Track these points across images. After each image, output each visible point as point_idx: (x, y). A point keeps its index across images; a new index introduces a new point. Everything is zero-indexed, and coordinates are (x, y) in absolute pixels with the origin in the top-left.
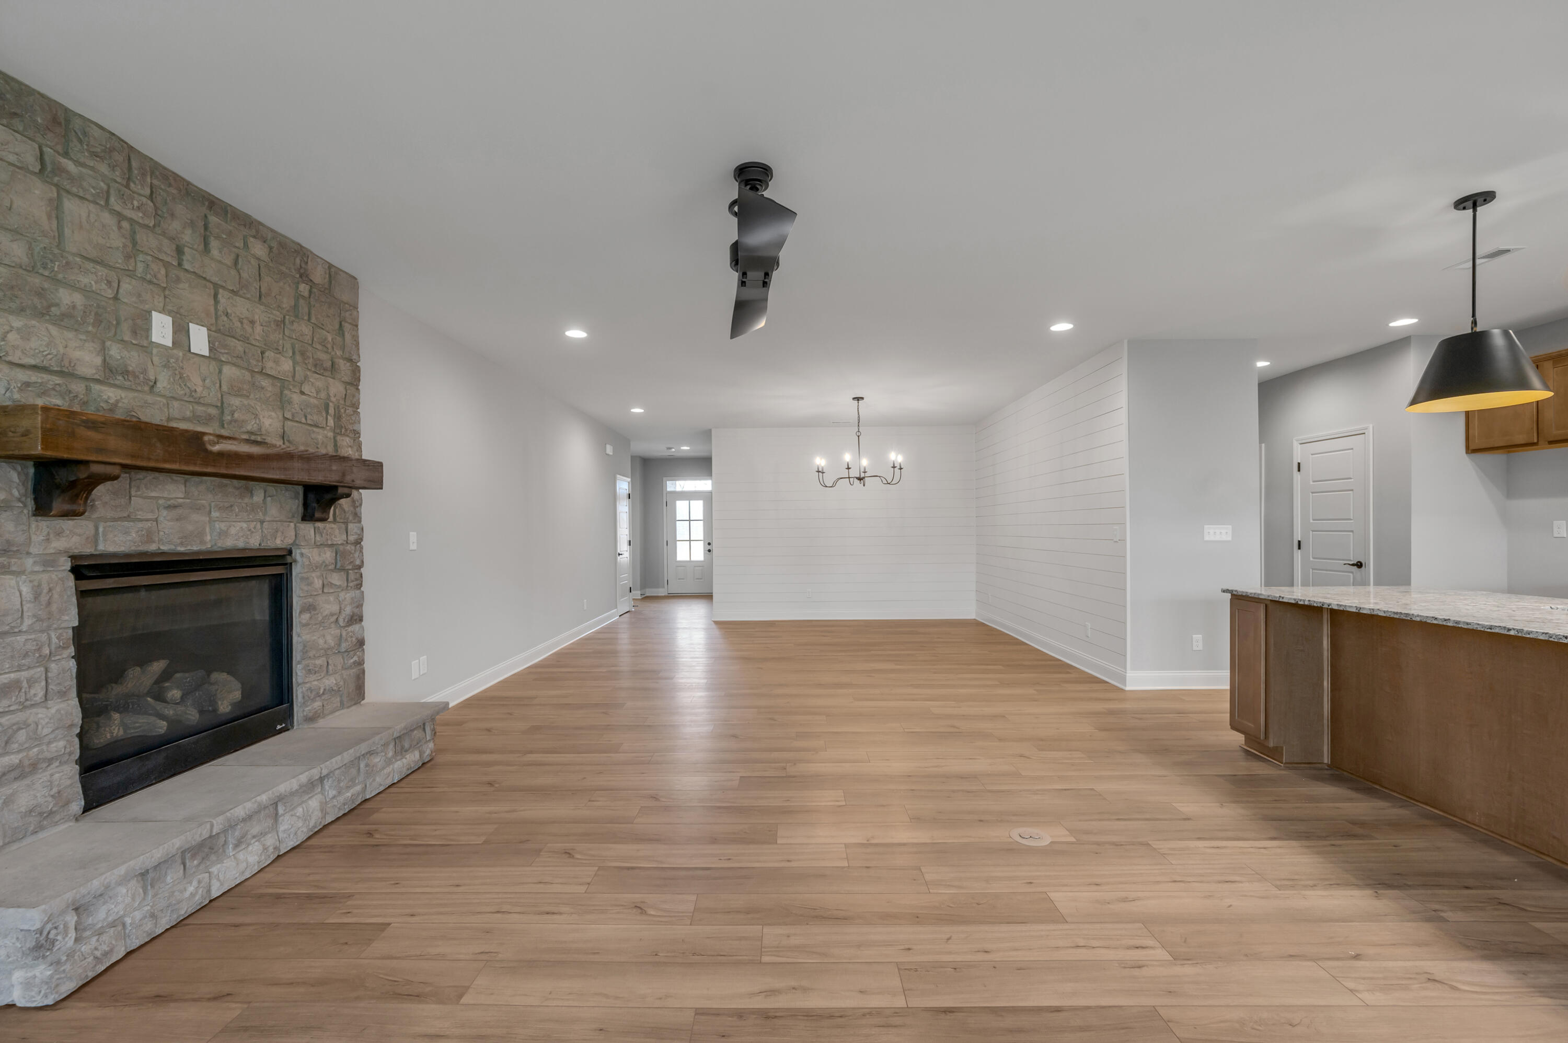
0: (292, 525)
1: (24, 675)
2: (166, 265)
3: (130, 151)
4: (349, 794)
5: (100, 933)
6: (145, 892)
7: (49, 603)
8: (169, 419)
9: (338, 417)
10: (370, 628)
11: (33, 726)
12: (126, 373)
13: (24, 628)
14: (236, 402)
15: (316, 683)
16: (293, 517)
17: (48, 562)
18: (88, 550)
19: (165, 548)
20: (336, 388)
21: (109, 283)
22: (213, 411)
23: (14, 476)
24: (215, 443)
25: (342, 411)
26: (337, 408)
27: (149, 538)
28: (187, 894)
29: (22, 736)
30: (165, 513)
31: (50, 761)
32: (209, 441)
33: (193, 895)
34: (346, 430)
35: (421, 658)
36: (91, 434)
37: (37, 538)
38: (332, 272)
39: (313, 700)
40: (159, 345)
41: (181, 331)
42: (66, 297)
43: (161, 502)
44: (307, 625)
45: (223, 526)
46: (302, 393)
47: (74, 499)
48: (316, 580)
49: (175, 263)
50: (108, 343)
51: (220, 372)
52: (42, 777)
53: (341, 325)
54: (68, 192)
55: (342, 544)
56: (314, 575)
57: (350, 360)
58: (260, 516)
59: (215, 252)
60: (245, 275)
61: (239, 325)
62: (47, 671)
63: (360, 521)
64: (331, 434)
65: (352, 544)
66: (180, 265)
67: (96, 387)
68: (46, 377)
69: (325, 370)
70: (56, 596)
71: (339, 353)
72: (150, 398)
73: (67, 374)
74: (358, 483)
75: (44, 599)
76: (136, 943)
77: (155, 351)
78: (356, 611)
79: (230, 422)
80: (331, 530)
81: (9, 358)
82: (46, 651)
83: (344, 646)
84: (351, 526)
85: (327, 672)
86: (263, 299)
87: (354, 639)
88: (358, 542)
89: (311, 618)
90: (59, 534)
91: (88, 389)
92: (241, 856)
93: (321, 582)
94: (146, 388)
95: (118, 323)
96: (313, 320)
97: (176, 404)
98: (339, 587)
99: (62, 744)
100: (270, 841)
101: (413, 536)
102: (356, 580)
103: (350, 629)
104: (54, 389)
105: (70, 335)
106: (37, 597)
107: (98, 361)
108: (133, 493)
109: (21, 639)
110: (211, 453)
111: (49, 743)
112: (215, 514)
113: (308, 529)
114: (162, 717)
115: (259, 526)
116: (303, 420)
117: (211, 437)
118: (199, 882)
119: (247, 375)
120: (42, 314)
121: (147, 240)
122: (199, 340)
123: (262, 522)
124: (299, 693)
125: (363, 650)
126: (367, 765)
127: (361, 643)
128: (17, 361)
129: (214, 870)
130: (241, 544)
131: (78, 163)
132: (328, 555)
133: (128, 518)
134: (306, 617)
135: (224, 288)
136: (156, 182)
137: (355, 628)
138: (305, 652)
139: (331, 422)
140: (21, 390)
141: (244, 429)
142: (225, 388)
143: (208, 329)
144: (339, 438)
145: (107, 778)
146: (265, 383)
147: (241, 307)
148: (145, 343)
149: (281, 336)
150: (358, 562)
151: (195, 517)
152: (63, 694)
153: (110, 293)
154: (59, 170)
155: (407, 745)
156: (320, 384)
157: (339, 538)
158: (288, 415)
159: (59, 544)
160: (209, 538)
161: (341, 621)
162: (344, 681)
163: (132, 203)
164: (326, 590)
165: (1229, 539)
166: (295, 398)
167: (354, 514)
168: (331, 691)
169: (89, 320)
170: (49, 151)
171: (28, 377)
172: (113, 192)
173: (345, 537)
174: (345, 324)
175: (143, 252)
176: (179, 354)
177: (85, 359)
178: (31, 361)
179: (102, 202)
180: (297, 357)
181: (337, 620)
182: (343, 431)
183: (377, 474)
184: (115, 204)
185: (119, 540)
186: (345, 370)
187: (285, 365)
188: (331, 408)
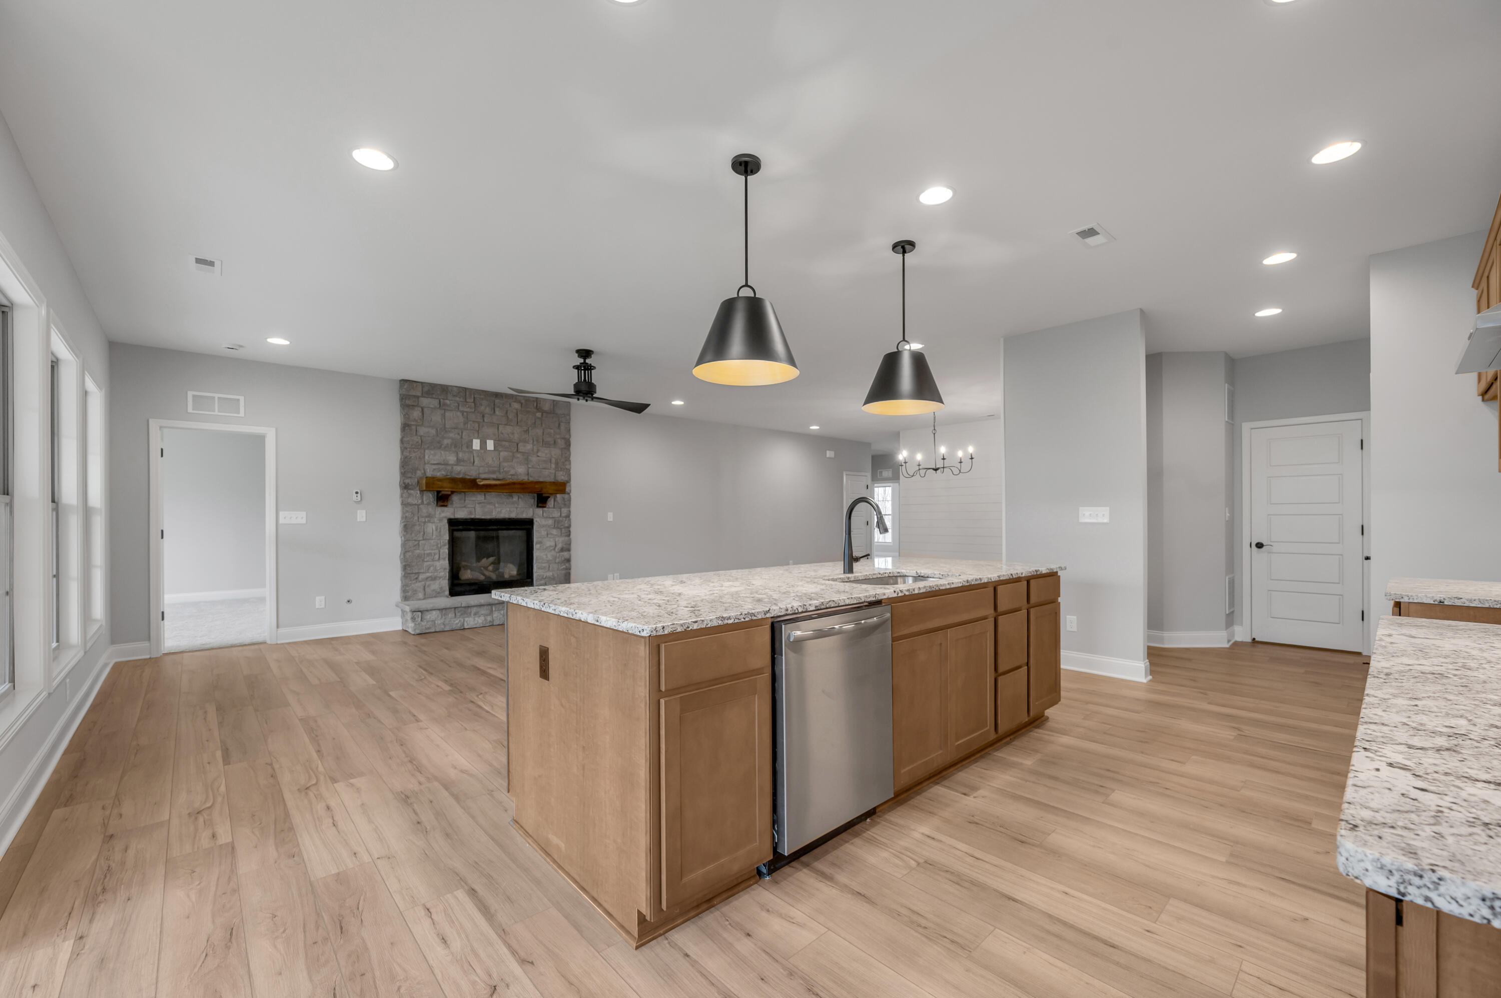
0: (531, 509)
1: (434, 552)
2: (479, 423)
3: (466, 389)
5: (428, 622)
6: (442, 617)
7: (440, 531)
8: (479, 474)
9: (557, 464)
12: (464, 461)
13: (435, 538)
14: (506, 464)
16: (532, 506)
17: (441, 520)
18: (452, 517)
19: (478, 517)
20: (556, 452)
21: (459, 434)
22: (496, 469)
23: (431, 495)
24: (481, 482)
25: (559, 460)
26: (556, 460)
27: (471, 513)
28: (455, 623)
29: (432, 568)
30: (477, 505)
31: (440, 578)
32: (479, 481)
33: (458, 623)
34: (561, 469)
35: (615, 574)
36: (439, 483)
37: (438, 513)
39: (541, 580)
40: (475, 450)
41: (483, 444)
42: (446, 442)
43: (476, 501)
44: (538, 549)
45: (499, 510)
46: (538, 456)
47: (443, 502)
48: (543, 532)
49: (482, 420)
50: (459, 452)
51: (499, 454)
52: (438, 582)
53: (559, 424)
54: (448, 410)
55: (558, 517)
56: (542, 529)
57: (564, 438)
58: (516, 505)
59: (497, 412)
60: (510, 417)
61: (507, 436)
62: (439, 551)
63: (569, 507)
64: (554, 472)
65: (564, 517)
66: (484, 421)
67: (455, 467)
68: (440, 466)
69: (552, 445)
71: (559, 436)
72: (472, 468)
73: (447, 464)
74: (551, 492)
75: (438, 530)
76: (438, 630)
77: (474, 452)
78: (564, 546)
79: (502, 472)
80: (552, 510)
81: (430, 463)
82: (439, 546)
83: (557, 560)
84: (563, 510)
85: (549, 569)
86: (519, 423)
88: (568, 516)
89: (540, 547)
90: (443, 512)
91: (452, 468)
92: (476, 619)
93: (546, 533)
94: (471, 465)
95: (462, 445)
96: (543, 426)
97: (481, 468)
98: (556, 535)
99: (443, 573)
100: (489, 618)
101: (610, 515)
102: (566, 533)
103: (564, 553)
104: (444, 470)
105: (448, 452)
106: (436, 530)
107: (455, 459)
108: (466, 498)
109: (433, 541)
110: (480, 485)
111: (440, 573)
112: (497, 505)
113: (539, 511)
114: (484, 575)
115: (515, 509)
116: (538, 467)
118: (460, 621)
119: (511, 454)
120: (440, 448)
121: (472, 416)
122: (490, 445)
123: (517, 508)
124: (535, 575)
125: (570, 564)
127: (568, 560)
128: (432, 463)
129: (466, 619)
130: (507, 516)
131: (449, 400)
132: (550, 522)
133: (465, 507)
134: (538, 546)
135: (501, 424)
136: (475, 396)
137: (566, 553)
138: (536, 560)
139: (553, 466)
140: (433, 471)
141: (510, 474)
142: (501, 459)
143: (494, 440)
144: (557, 472)
145: (458, 589)
146: (519, 455)
147: (506, 430)
148: (471, 450)
149: (527, 436)
150: (566, 525)
151: (488, 506)
152: (444, 559)
153: (459, 437)
154: (445, 404)
156: (546, 451)
157: (557, 514)
158: (530, 466)
159: (443, 515)
160: (494, 514)
161: (556, 549)
162: (558, 575)
163: (467, 406)
164: (549, 536)
165: (1106, 520)
166: (534, 459)
167: (565, 504)
168: (550, 578)
169: (453, 447)
170: (441, 400)
171: (434, 467)
172: (460, 405)
173: (559, 514)
174: (562, 424)
175: (470, 421)
176: (483, 451)
177: (452, 459)
178: (435, 462)
179: (457, 409)
180: (535, 443)
181: (554, 549)
182: (559, 469)
183: (562, 487)
184: (461, 408)
185: (462, 514)
186: (561, 443)
187: (529, 447)
188: (553, 460)
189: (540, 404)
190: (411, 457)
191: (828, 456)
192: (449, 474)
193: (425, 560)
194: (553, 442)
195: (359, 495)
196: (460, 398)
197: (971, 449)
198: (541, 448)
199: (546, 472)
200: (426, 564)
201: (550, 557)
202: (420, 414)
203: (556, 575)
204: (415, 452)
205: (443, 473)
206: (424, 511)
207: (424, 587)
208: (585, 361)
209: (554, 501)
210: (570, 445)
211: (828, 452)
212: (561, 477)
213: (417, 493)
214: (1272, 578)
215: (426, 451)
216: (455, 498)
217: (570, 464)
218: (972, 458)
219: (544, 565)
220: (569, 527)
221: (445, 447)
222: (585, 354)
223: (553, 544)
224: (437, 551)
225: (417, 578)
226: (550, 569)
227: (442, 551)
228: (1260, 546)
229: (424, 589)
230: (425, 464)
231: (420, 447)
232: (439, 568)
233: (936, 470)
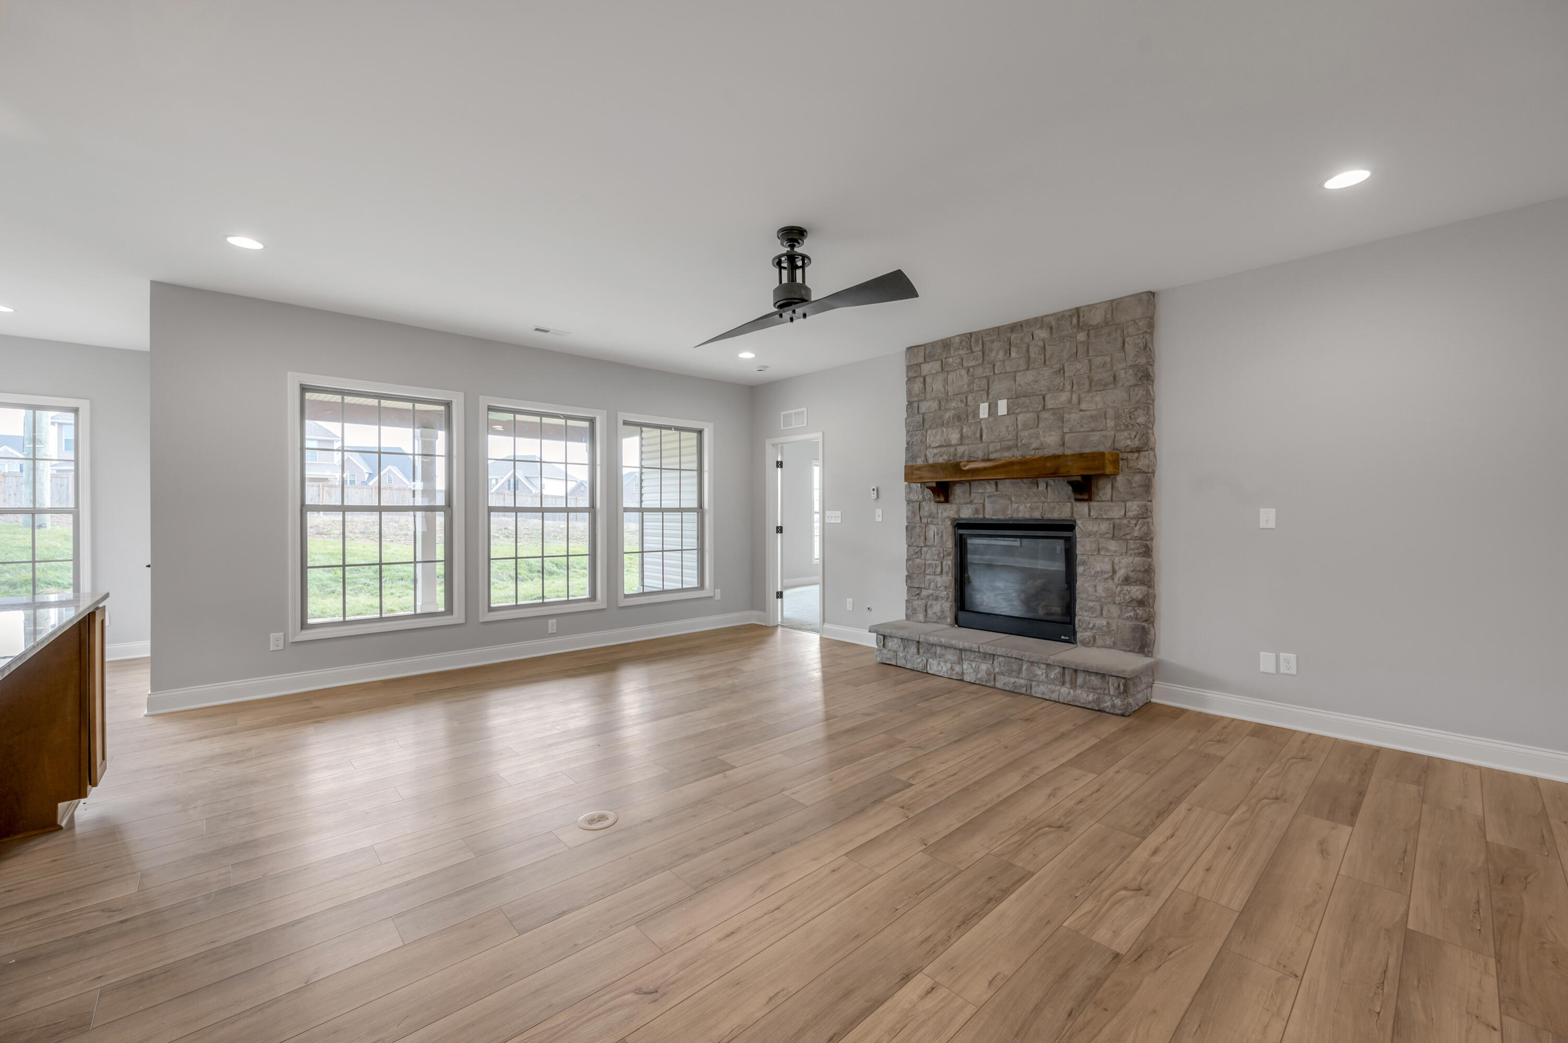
0: (1069, 504)
1: (934, 562)
2: (988, 379)
7: (942, 537)
9: (1117, 417)
11: (936, 582)
12: (968, 438)
13: (935, 545)
14: (1025, 433)
15: (1088, 618)
16: (1069, 499)
17: (943, 520)
18: (956, 517)
19: (987, 517)
20: (1115, 396)
21: (962, 401)
22: (1010, 443)
25: (1125, 410)
26: (1116, 411)
29: (934, 584)
30: (986, 500)
31: (942, 598)
34: (1127, 426)
36: (918, 472)
37: (940, 512)
38: (1114, 304)
40: (984, 419)
41: (993, 408)
42: (948, 415)
43: (986, 494)
45: (1016, 506)
46: (1082, 410)
47: (941, 496)
48: (1089, 544)
49: (992, 373)
50: (963, 427)
51: (1016, 419)
52: (941, 604)
53: (1125, 341)
54: (951, 371)
55: (1123, 518)
56: (1087, 540)
57: (1134, 366)
58: (1043, 499)
59: (1013, 355)
60: (1032, 355)
61: (1028, 387)
62: (942, 563)
64: (1111, 433)
65: (1137, 518)
66: (995, 373)
67: (958, 447)
68: (942, 449)
69: (1106, 385)
70: (944, 534)
72: (979, 446)
73: (949, 445)
75: (940, 535)
77: (982, 422)
78: (1131, 574)
79: (1021, 447)
81: (932, 446)
82: (942, 555)
83: (1117, 599)
85: (1102, 614)
86: (1047, 362)
87: (1127, 597)
89: (1084, 570)
90: (945, 510)
93: (1094, 546)
94: (979, 441)
95: (966, 416)
96: (1091, 353)
98: (1123, 552)
99: (945, 593)
101: (1267, 515)
102: (1143, 548)
103: (1127, 588)
104: (944, 453)
105: (950, 429)
106: (938, 534)
107: (959, 436)
108: (973, 491)
111: (941, 591)
113: (1083, 508)
116: (1081, 429)
117: (964, 463)
119: (1034, 415)
120: (942, 424)
121: (979, 371)
122: (1002, 407)
131: (952, 357)
132: (1104, 527)
133: (971, 502)
134: (1081, 569)
135: (1020, 371)
136: (984, 340)
139: (1111, 423)
141: (1031, 448)
142: (1020, 427)
143: (1008, 399)
144: (1118, 434)
146: (1047, 415)
147: (1026, 379)
148: (979, 420)
149: (1062, 379)
150: (1143, 533)
152: (947, 574)
153: (963, 405)
154: (947, 365)
156: (1097, 399)
158: (1066, 429)
159: (945, 515)
160: (1010, 512)
161: (1116, 578)
162: (1118, 627)
163: (971, 358)
166: (1074, 416)
168: (1100, 629)
169: (956, 420)
170: (944, 360)
171: (935, 451)
172: (964, 360)
173: (1122, 513)
174: (1136, 338)
175: (976, 378)
176: (991, 419)
177: (954, 437)
178: (937, 445)
179: (960, 367)
180: (1076, 387)
182: (1123, 427)
184: (965, 364)
185: (967, 513)
186: (1133, 375)
187: (1064, 397)
188: (1111, 412)
189: (1083, 316)
190: (913, 442)
192: (952, 458)
193: (926, 573)
194: (1111, 378)
195: (875, 492)
196: (963, 349)
198: (1088, 395)
199: (1095, 437)
200: (928, 577)
201: (1100, 591)
202: (922, 385)
203: (1115, 627)
204: (916, 436)
205: (946, 457)
206: (927, 509)
207: (926, 606)
209: (1113, 486)
210: (1153, 376)
212: (1129, 441)
213: (918, 487)
215: (929, 432)
216: (958, 491)
217: (1152, 411)
219: (1091, 604)
221: (948, 423)
223: (1108, 567)
224: (938, 562)
225: (918, 594)
226: (1104, 613)
227: (944, 563)
229: (926, 611)
230: (926, 448)
231: (922, 428)
232: (939, 586)
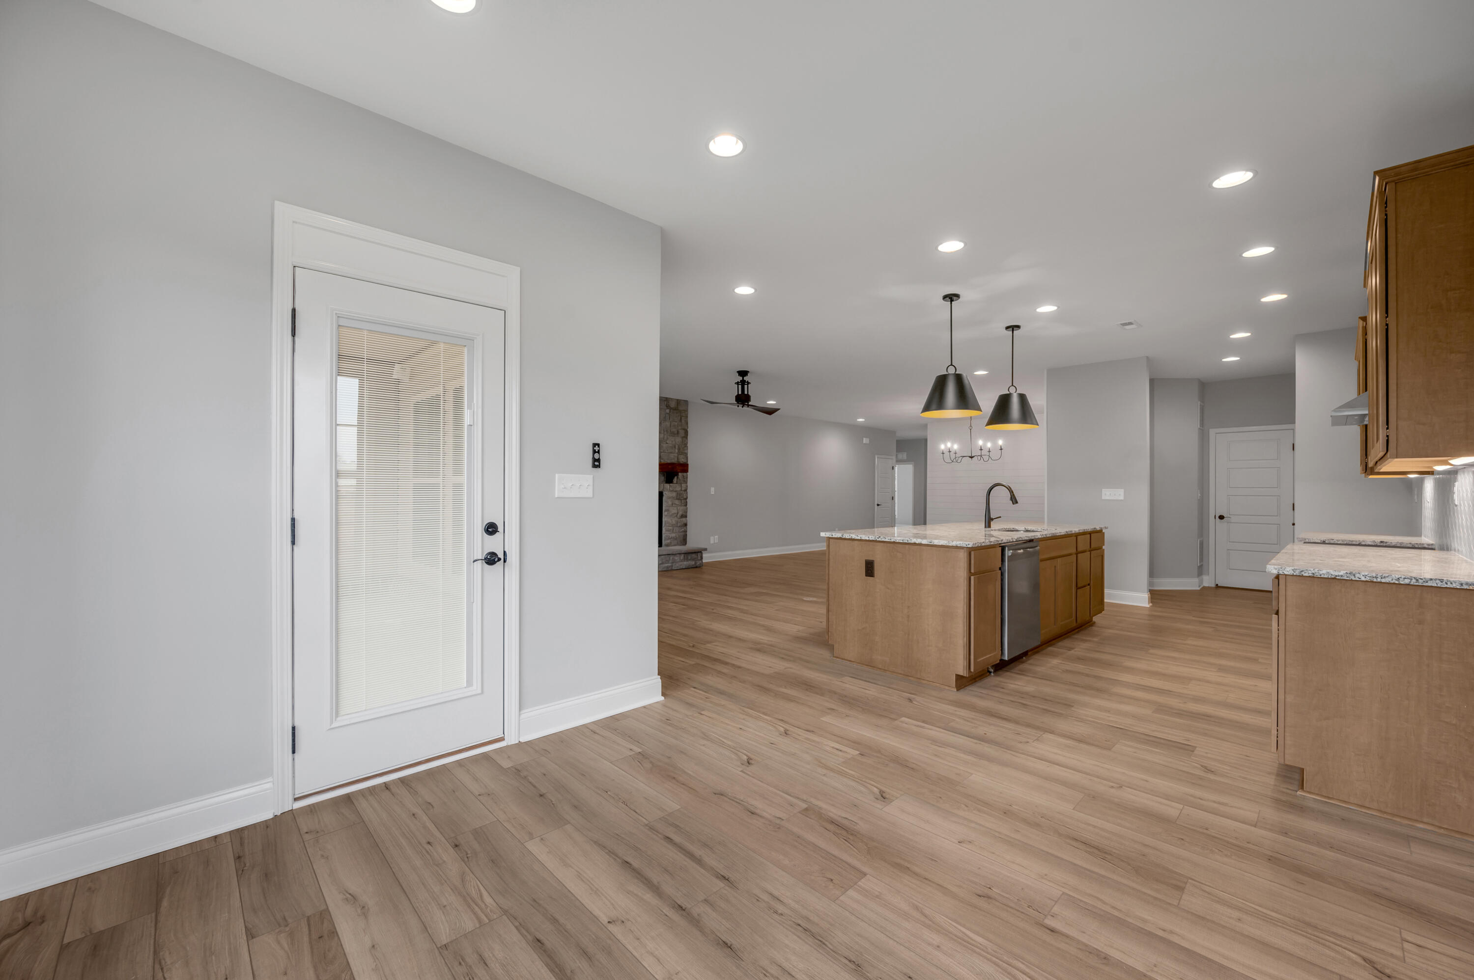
0: (662, 484)
4: (666, 565)
9: (679, 449)
10: (691, 519)
16: (663, 482)
20: (678, 440)
25: (681, 447)
26: (679, 446)
34: (682, 453)
38: (678, 402)
39: (668, 540)
44: (666, 516)
46: (667, 443)
48: (669, 502)
53: (681, 419)
55: (679, 491)
56: (669, 500)
57: (684, 429)
63: (687, 483)
64: (676, 455)
65: (683, 491)
69: (675, 434)
71: (680, 428)
74: (678, 471)
78: (684, 514)
80: (675, 486)
83: (679, 524)
84: (682, 485)
87: (682, 523)
88: (686, 490)
89: (668, 513)
93: (671, 503)
96: (671, 420)
98: (678, 505)
101: (713, 489)
102: (685, 503)
103: (681, 519)
113: (667, 486)
116: (667, 452)
124: (663, 536)
125: (687, 528)
126: (673, 559)
127: (686, 525)
132: (674, 494)
134: (666, 513)
137: (684, 519)
138: (665, 524)
139: (677, 451)
144: (679, 456)
150: (685, 497)
155: (689, 558)
156: (673, 439)
157: (678, 489)
158: (662, 451)
162: (679, 536)
164: (673, 505)
165: (1122, 498)
166: (664, 445)
167: (684, 481)
168: (674, 538)
173: (680, 488)
174: (683, 418)
180: (665, 433)
181: (677, 516)
183: (684, 468)
186: (682, 433)
188: (677, 447)
189: (669, 403)
191: (864, 442)
194: (676, 432)
197: (1000, 442)
198: (668, 437)
199: (672, 456)
201: (674, 522)
203: (677, 536)
208: (743, 378)
209: (677, 478)
210: (687, 435)
211: (864, 439)
212: (682, 460)
214: (1230, 541)
217: (687, 449)
218: (1001, 449)
219: (670, 528)
220: (686, 499)
222: (743, 373)
223: (676, 512)
226: (674, 531)
228: (1221, 517)
233: (972, 457)
